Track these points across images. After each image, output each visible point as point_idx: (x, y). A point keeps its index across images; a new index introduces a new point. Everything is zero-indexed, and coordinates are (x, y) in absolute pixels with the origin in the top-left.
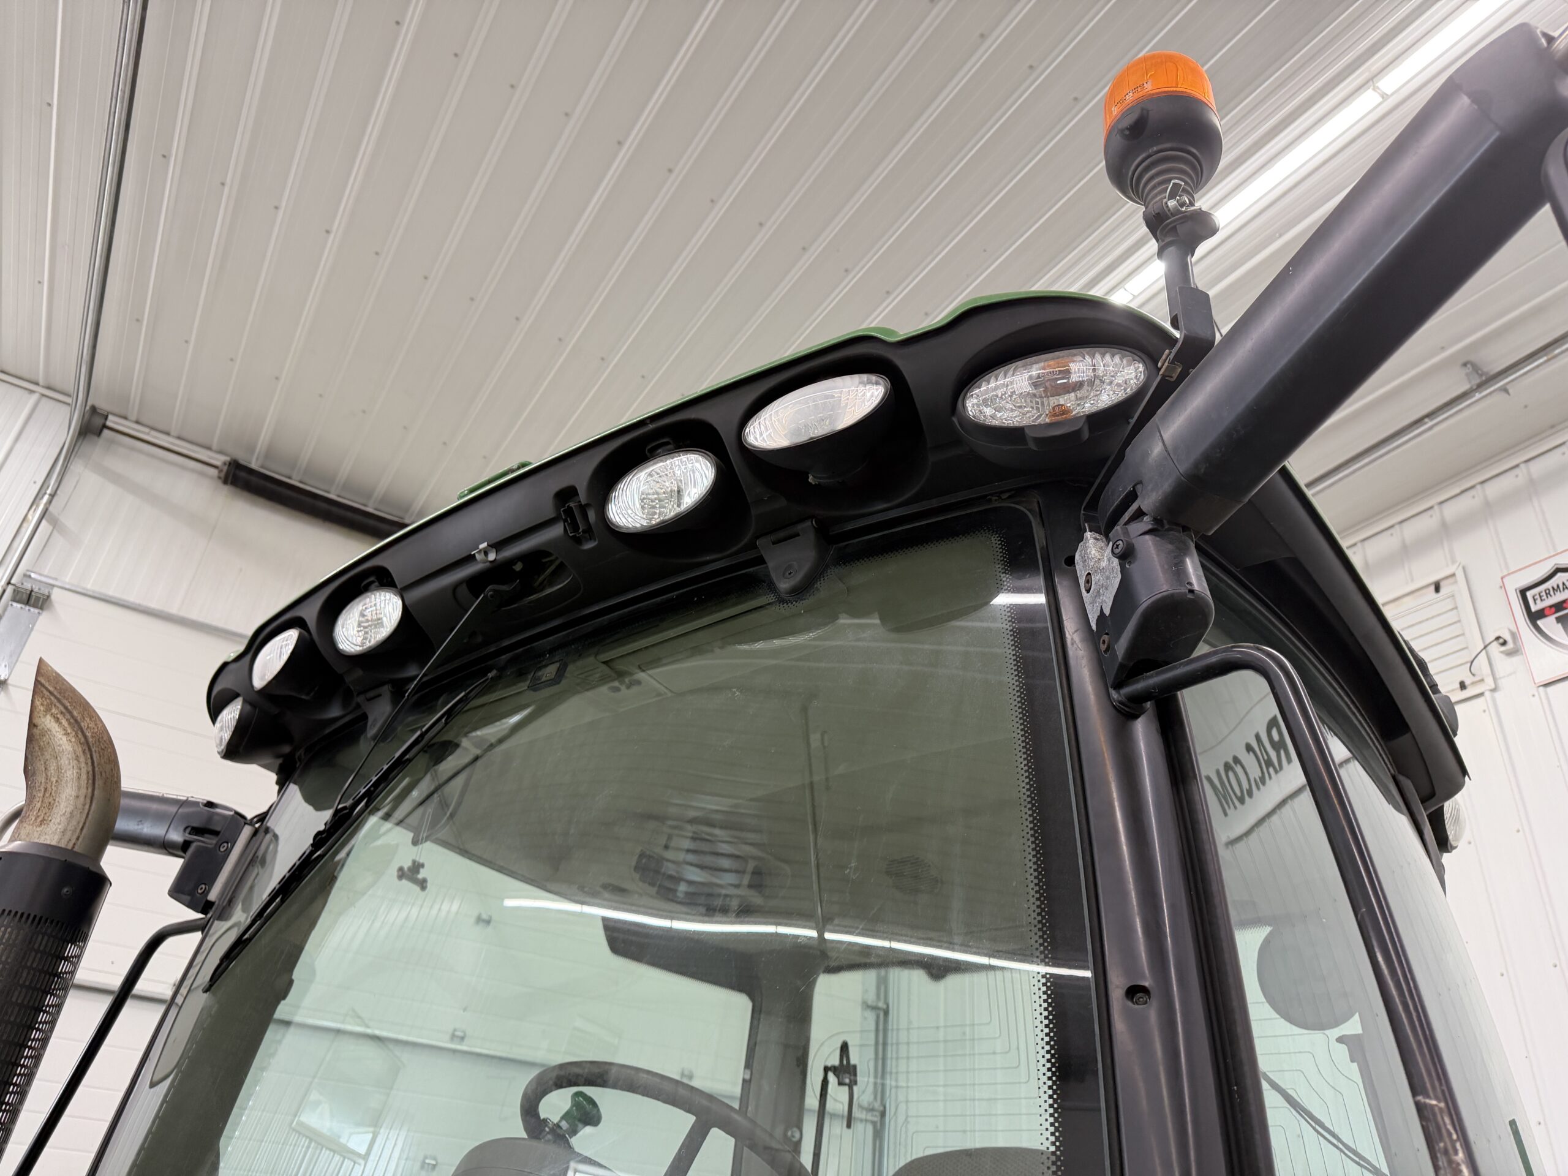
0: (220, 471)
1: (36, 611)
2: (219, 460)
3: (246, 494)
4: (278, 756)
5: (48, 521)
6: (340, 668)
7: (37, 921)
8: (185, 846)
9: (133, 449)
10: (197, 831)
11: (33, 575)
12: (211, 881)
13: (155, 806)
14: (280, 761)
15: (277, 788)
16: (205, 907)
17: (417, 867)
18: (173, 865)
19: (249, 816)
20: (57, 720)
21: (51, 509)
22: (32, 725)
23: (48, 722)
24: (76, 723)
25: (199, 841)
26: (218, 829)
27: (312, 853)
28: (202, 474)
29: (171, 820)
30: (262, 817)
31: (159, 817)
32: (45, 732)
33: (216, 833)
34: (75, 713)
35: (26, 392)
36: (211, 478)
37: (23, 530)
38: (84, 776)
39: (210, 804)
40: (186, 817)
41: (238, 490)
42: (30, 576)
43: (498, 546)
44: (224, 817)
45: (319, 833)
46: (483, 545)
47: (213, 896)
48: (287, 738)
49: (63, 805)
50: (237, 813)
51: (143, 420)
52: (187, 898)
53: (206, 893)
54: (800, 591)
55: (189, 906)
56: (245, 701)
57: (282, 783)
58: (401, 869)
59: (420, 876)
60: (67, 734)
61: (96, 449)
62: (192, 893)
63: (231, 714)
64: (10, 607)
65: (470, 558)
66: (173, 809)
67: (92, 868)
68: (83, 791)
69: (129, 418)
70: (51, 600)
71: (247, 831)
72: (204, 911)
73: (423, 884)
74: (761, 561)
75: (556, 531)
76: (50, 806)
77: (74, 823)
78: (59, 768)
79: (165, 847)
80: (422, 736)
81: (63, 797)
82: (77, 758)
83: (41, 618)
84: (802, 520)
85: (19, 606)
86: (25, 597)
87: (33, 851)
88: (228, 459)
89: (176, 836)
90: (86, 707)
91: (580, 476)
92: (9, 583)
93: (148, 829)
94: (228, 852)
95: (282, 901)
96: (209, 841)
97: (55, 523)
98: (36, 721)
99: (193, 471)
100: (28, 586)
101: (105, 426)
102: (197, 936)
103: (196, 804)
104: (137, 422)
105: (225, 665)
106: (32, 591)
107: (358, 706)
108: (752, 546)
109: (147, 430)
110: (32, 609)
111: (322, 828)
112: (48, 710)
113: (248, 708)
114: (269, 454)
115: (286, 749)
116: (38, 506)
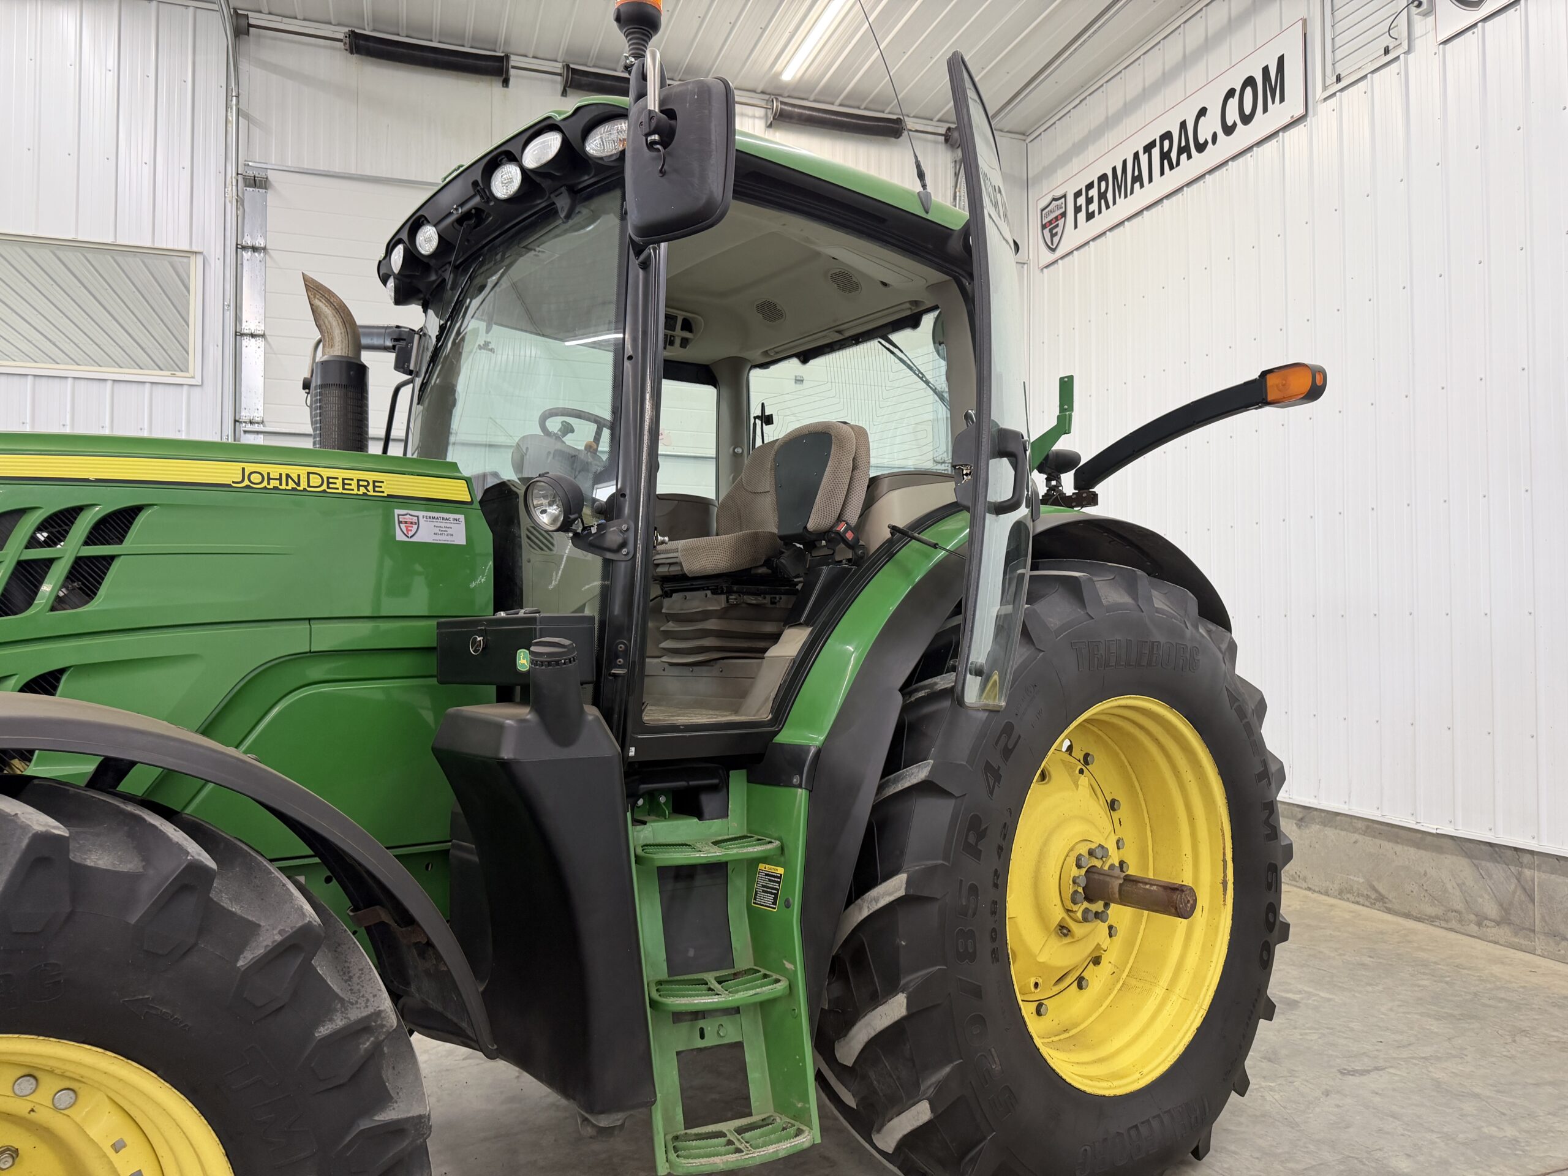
0: (345, 44)
1: (264, 191)
2: (341, 32)
3: (370, 58)
4: (420, 300)
5: (243, 117)
6: (426, 260)
7: (346, 387)
8: (394, 347)
9: (275, 39)
10: (396, 340)
11: (250, 164)
12: (409, 361)
13: (375, 330)
14: (421, 301)
15: (424, 314)
16: (410, 373)
17: (487, 344)
18: (391, 357)
19: (416, 329)
20: (320, 301)
21: (240, 106)
22: (311, 305)
23: (317, 302)
24: (328, 301)
25: (399, 345)
26: (405, 337)
27: (437, 344)
28: (334, 48)
29: (384, 335)
30: (421, 329)
31: (379, 335)
32: (318, 307)
33: (404, 340)
34: (326, 296)
35: (184, 7)
36: (340, 49)
37: (229, 129)
38: (340, 324)
39: (398, 327)
40: (390, 334)
41: (363, 57)
42: (248, 165)
43: (462, 205)
44: (406, 332)
45: (437, 336)
46: (455, 207)
47: (412, 368)
48: (419, 291)
49: (337, 338)
50: (411, 329)
51: (274, 11)
52: (402, 370)
53: (408, 366)
54: (568, 217)
55: (404, 373)
56: (394, 278)
57: (425, 311)
58: (479, 345)
59: (490, 347)
60: (327, 306)
61: (250, 44)
62: (403, 367)
63: (391, 283)
64: (245, 192)
65: (450, 214)
66: (383, 331)
67: (359, 363)
68: (343, 331)
69: (263, 11)
70: (270, 182)
71: (416, 337)
72: (411, 374)
73: (492, 350)
74: (554, 203)
75: (477, 199)
76: (332, 339)
77: (344, 345)
78: (329, 322)
79: (386, 349)
80: (462, 289)
81: (336, 334)
82: (335, 316)
83: (268, 195)
84: (561, 187)
85: (251, 189)
86: (252, 182)
87: (332, 359)
88: (346, 30)
89: (389, 343)
90: (329, 291)
91: (477, 174)
92: (238, 174)
93: (377, 342)
94: (412, 347)
95: (434, 365)
96: (403, 343)
97: (247, 117)
98: (312, 303)
99: (325, 47)
100: (250, 173)
101: (250, 25)
102: (411, 385)
103: (391, 327)
104: (270, 13)
105: (380, 262)
106: (255, 177)
107: (441, 275)
108: (549, 197)
109: (279, 19)
110: (260, 190)
111: (438, 333)
112: (315, 297)
113: (396, 281)
114: (375, 19)
115: (422, 296)
116: (232, 109)
